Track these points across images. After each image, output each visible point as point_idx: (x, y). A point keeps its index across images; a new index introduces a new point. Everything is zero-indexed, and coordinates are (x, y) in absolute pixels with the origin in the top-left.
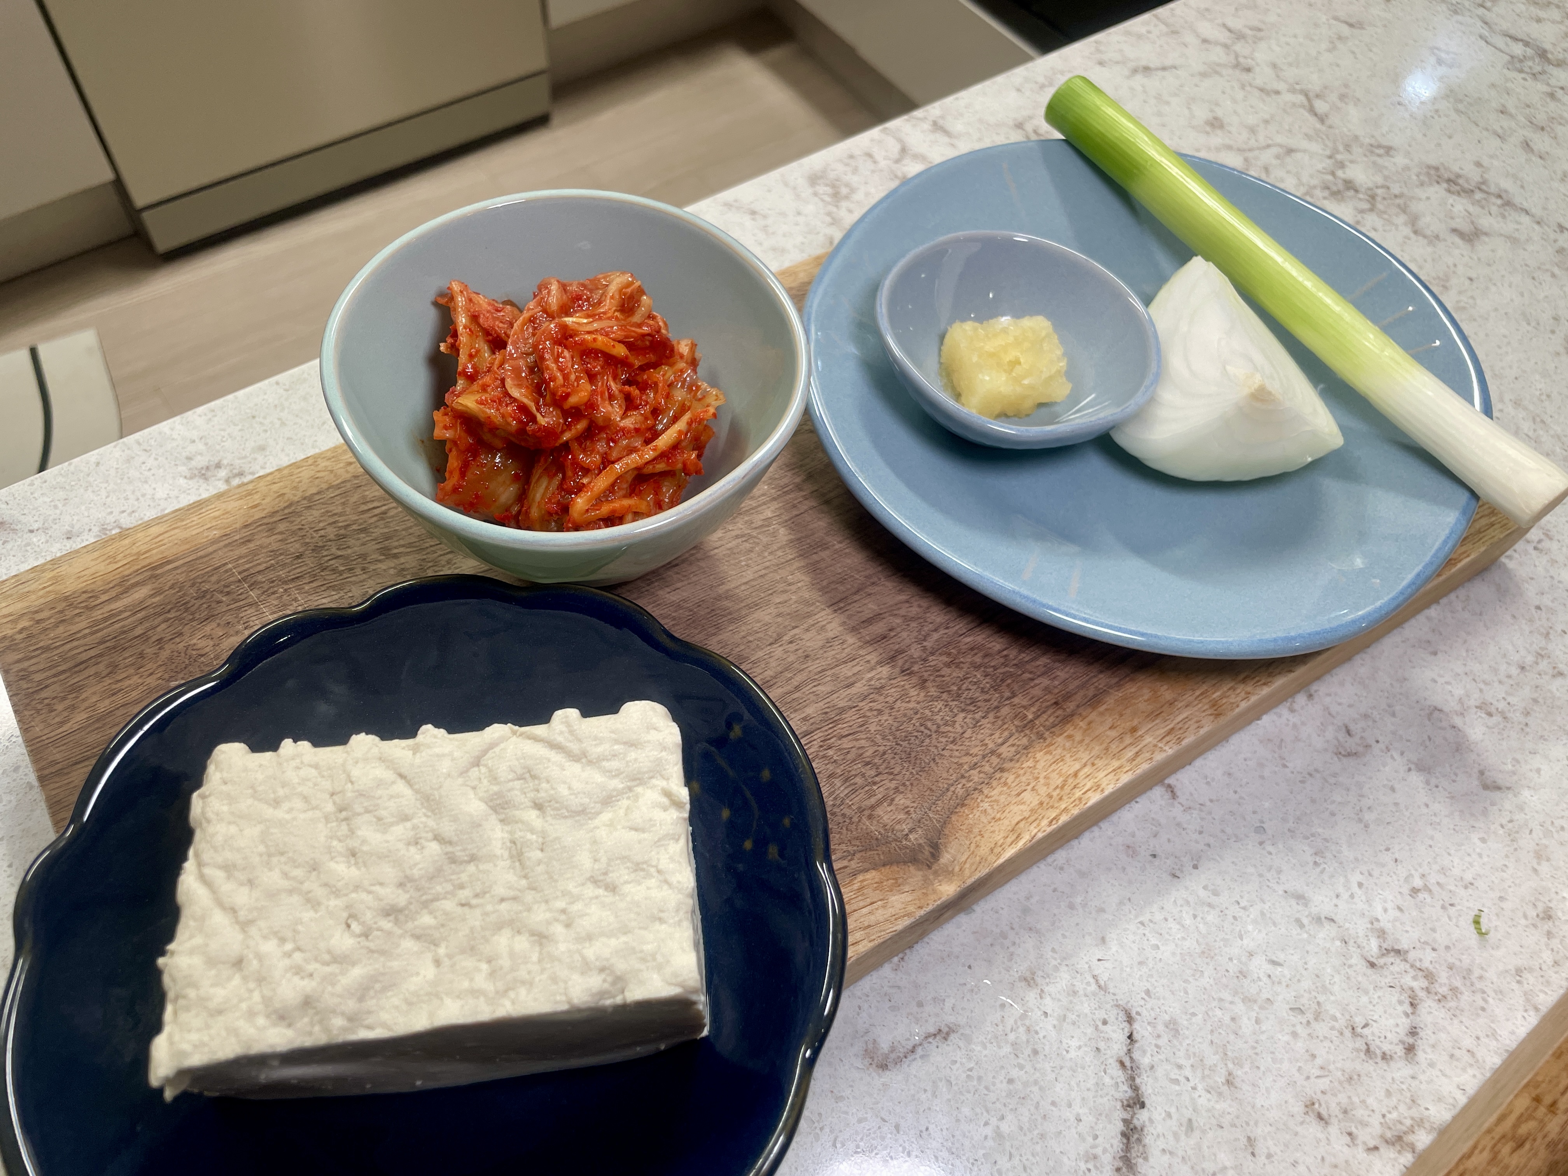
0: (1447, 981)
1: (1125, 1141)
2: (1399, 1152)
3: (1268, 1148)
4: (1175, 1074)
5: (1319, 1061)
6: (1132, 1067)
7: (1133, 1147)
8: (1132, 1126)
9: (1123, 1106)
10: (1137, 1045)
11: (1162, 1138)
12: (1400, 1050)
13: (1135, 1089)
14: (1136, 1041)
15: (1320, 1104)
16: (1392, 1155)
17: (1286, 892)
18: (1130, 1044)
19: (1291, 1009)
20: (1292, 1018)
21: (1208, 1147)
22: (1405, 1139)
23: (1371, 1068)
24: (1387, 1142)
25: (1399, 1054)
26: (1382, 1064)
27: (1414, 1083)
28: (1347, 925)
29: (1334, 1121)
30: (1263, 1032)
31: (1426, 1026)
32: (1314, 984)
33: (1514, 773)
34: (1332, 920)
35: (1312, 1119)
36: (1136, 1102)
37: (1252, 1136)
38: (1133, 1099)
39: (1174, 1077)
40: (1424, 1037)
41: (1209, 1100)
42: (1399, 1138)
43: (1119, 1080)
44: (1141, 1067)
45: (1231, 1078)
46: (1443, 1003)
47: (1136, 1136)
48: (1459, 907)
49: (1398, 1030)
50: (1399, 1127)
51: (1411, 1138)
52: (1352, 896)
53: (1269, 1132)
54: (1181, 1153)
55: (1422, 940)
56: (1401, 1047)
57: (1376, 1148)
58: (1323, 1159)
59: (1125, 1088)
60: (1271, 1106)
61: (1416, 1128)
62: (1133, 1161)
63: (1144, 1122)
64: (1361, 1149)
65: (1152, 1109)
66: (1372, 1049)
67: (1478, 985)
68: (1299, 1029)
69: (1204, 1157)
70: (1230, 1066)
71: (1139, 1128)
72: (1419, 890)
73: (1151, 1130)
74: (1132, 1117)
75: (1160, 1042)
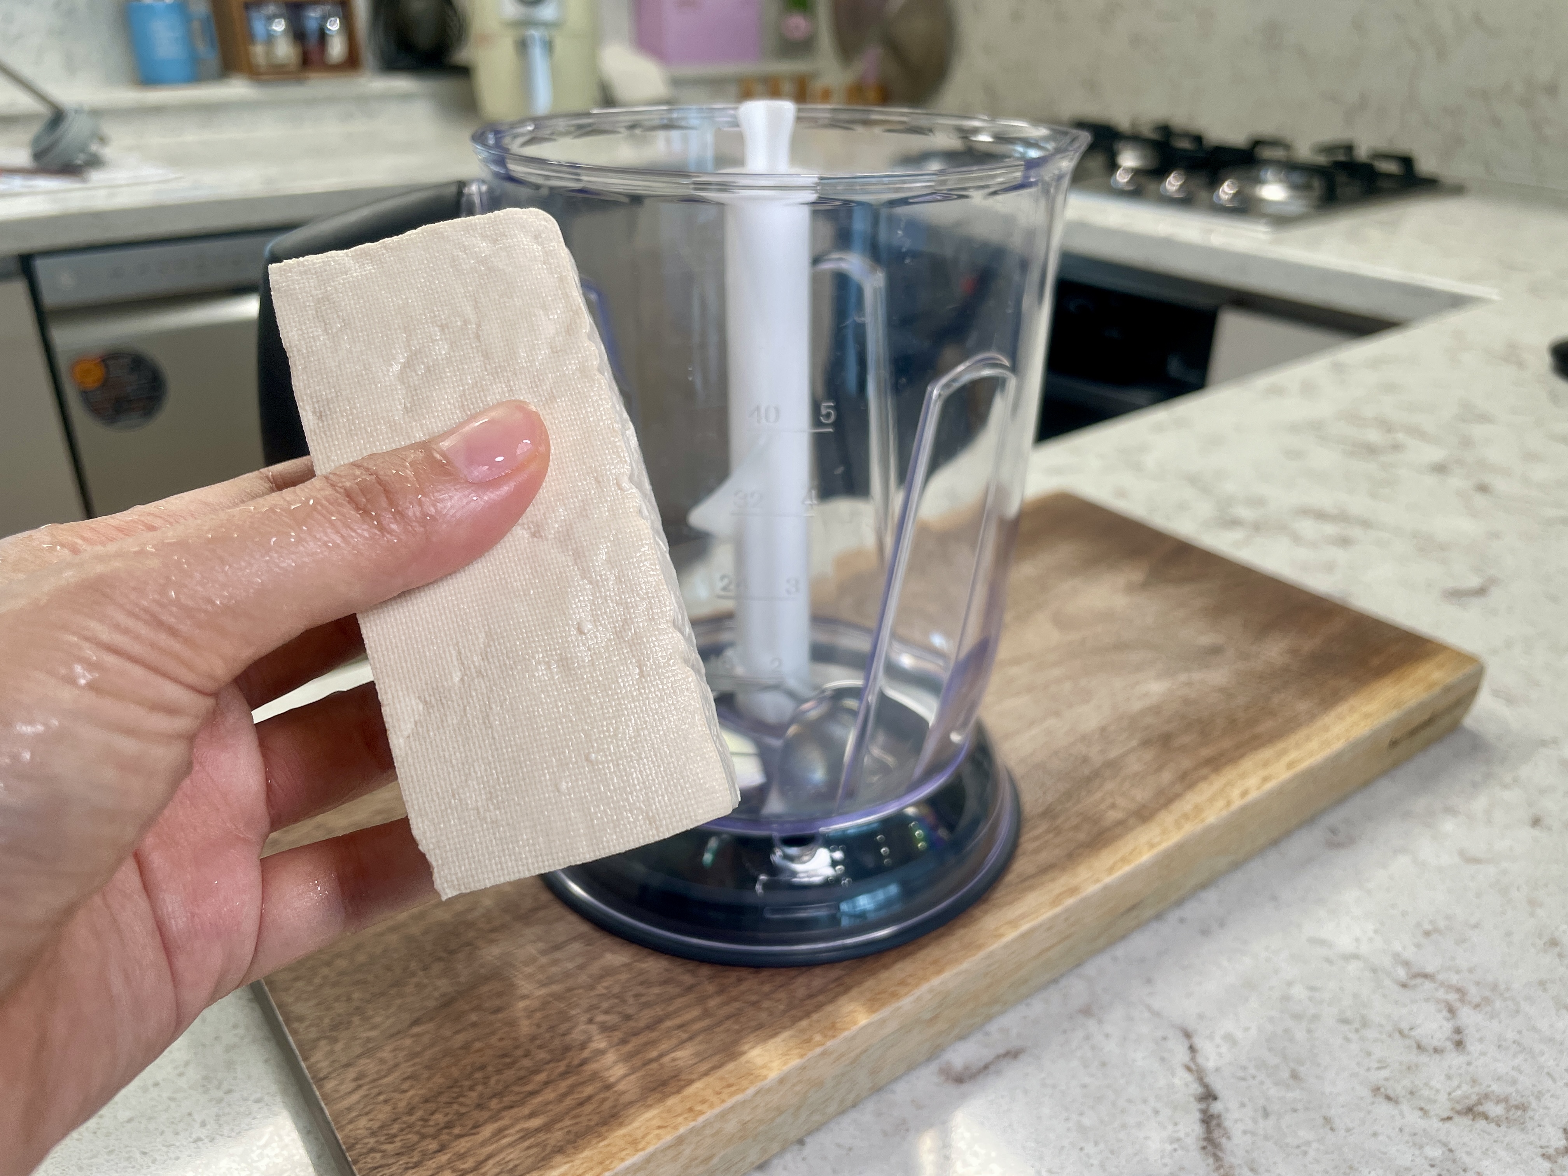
0: (1477, 994)
1: (1205, 1126)
2: (1473, 1120)
3: (1345, 1124)
5: (1376, 1057)
6: (1198, 1070)
7: (1215, 1131)
8: (1209, 1114)
9: (1196, 1099)
10: (1199, 1054)
11: (1240, 1122)
12: (1449, 1045)
13: (1206, 1086)
14: (1198, 1051)
15: (1386, 1089)
16: (1468, 1123)
18: (1192, 1053)
19: (1338, 1021)
20: (1340, 1027)
21: (1287, 1127)
22: (1475, 1110)
23: (1427, 1060)
24: (1459, 1113)
25: (1449, 1048)
26: (1437, 1057)
27: (1471, 1069)
28: (1372, 960)
29: (1403, 1100)
30: (1317, 1039)
31: (1469, 1026)
32: (1353, 1002)
35: (1381, 1100)
36: (1209, 1096)
37: (1327, 1116)
38: (1205, 1094)
40: (1470, 1034)
41: (1278, 1091)
42: (1470, 1109)
43: (1188, 1080)
44: (1207, 1069)
45: (1294, 1074)
46: (1479, 1009)
47: (1215, 1122)
49: (1442, 1030)
50: (1467, 1101)
51: (1480, 1109)
53: (1343, 1113)
54: (1261, 1132)
56: (1449, 1042)
57: (1450, 1118)
59: (1196, 1085)
60: (1339, 1092)
61: (1484, 1101)
62: (1218, 1141)
63: (1220, 1110)
64: (1435, 1119)
65: (1225, 1100)
66: (1423, 1045)
67: (1507, 995)
68: (1351, 1036)
69: (1285, 1134)
70: (1292, 1065)
71: (1217, 1115)
73: (1229, 1116)
74: (1208, 1106)
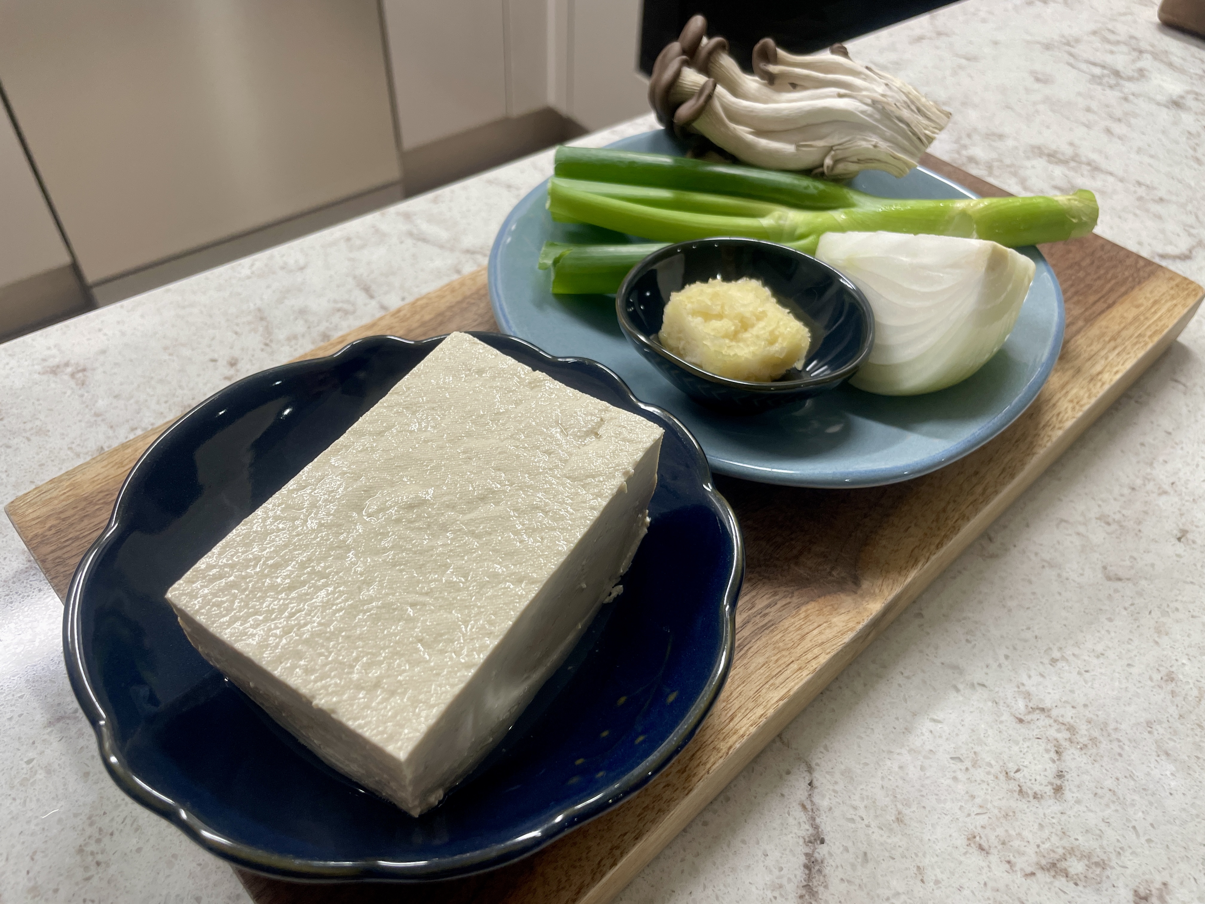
0: (1086, 733)
1: (807, 872)
2: (1054, 877)
3: (936, 875)
4: (851, 813)
5: (978, 801)
6: (812, 810)
7: (815, 877)
8: (813, 859)
9: (805, 842)
10: (816, 790)
11: (840, 869)
12: (1049, 790)
13: (816, 827)
14: (816, 788)
15: (980, 837)
16: (1048, 880)
17: (943, 664)
18: (810, 790)
19: (951, 758)
20: (952, 765)
21: (881, 875)
22: (1058, 865)
23: (1025, 807)
24: (1043, 869)
25: (1048, 794)
26: (1034, 802)
27: (1064, 818)
28: (997, 689)
29: (993, 851)
30: (928, 778)
31: (1071, 770)
32: (970, 737)
33: (1132, 567)
34: (984, 685)
35: (974, 849)
36: (817, 839)
37: (921, 865)
38: (814, 836)
39: (850, 817)
40: (1070, 779)
41: (882, 836)
42: (1054, 865)
43: (801, 821)
44: (821, 808)
45: (899, 816)
46: (1084, 751)
47: (817, 868)
48: (1093, 673)
49: (1046, 773)
50: (1052, 855)
51: (1063, 865)
52: (1000, 666)
53: (936, 862)
54: (857, 881)
55: (1063, 700)
56: (1050, 787)
57: (1033, 874)
58: (985, 884)
59: (807, 827)
60: (936, 839)
61: (1068, 856)
62: (815, 890)
63: (824, 855)
64: (1019, 874)
65: (831, 844)
66: (1024, 789)
67: (1114, 736)
68: (960, 775)
69: (878, 884)
70: (900, 806)
71: (820, 861)
72: (1057, 660)
73: (831, 862)
74: (813, 852)
75: (836, 788)
